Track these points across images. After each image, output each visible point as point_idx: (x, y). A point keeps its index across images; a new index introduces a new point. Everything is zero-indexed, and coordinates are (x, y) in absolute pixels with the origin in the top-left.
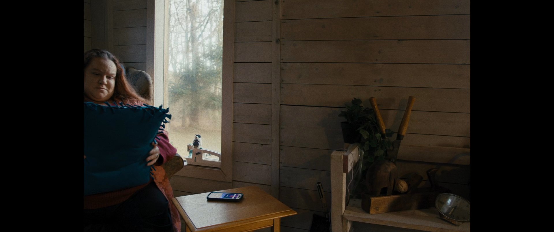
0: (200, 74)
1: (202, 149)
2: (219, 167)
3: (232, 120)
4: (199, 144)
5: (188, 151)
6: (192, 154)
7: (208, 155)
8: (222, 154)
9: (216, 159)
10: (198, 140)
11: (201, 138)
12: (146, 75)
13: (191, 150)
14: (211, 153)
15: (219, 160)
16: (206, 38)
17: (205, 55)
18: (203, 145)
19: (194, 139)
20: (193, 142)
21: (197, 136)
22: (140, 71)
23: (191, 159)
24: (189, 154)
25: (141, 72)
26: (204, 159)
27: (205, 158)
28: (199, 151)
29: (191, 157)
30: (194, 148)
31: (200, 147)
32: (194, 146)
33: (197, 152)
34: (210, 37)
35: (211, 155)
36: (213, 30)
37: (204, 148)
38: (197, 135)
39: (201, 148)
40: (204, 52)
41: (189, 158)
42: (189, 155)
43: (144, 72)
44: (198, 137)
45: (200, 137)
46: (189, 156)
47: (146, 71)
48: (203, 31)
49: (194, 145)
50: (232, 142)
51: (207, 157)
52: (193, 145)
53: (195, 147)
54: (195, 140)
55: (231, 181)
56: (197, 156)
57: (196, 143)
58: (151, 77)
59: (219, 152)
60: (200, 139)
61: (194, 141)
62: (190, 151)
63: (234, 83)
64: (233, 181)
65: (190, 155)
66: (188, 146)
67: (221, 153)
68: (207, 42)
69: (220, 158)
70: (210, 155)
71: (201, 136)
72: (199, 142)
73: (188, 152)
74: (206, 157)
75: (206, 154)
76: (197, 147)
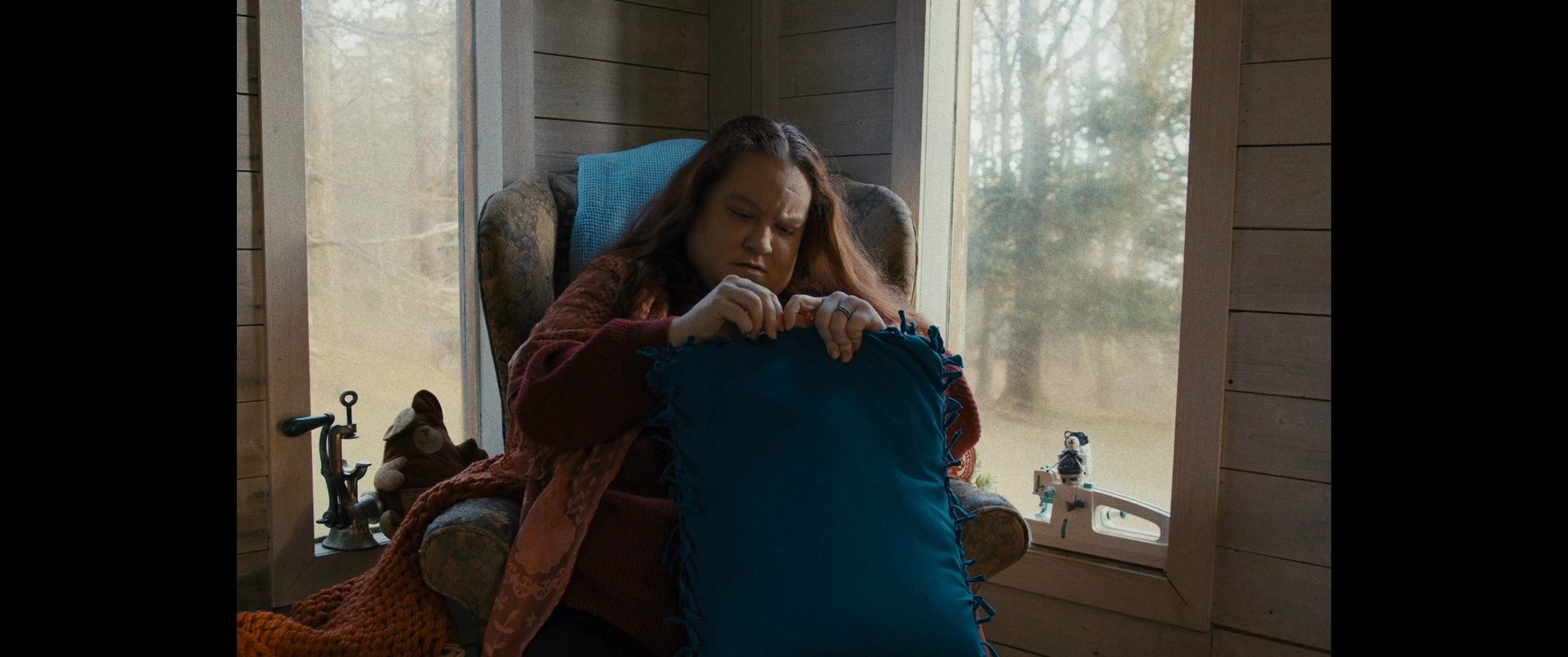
0: (1050, 197)
1: (1091, 490)
2: (1158, 565)
3: (1223, 380)
4: (1083, 467)
5: (1036, 491)
6: (1050, 506)
7: (1115, 515)
8: (1171, 514)
9: (1149, 533)
10: (1079, 454)
11: (1088, 445)
12: (893, 200)
13: (1049, 489)
14: (1126, 508)
15: (1161, 539)
16: (1078, 57)
17: (1068, 124)
18: (1095, 476)
19: (1062, 449)
20: (1057, 460)
21: (1073, 438)
22: (872, 185)
23: (1043, 524)
24: (1041, 505)
25: (874, 191)
26: (1097, 527)
27: (1102, 524)
28: (1083, 499)
29: (1047, 516)
30: (1059, 483)
31: (1083, 480)
32: (1059, 477)
33: (1072, 501)
34: (1090, 50)
35: (1129, 516)
36: (1102, 23)
37: (1098, 488)
38: (1076, 434)
39: (1088, 486)
40: (1068, 107)
41: (1039, 520)
42: (1040, 509)
43: (883, 189)
44: (1076, 440)
45: (1084, 440)
46: (1039, 512)
47: (889, 188)
48: (1066, 28)
49: (1061, 471)
50: (1219, 470)
51: (1110, 523)
52: (1055, 470)
53: (1064, 481)
54: (1066, 453)
55: (1208, 627)
56: (1071, 516)
57: (1070, 465)
58: (912, 210)
59: (1164, 507)
60: (1085, 451)
61: (1061, 456)
62: (1046, 494)
63: (1235, 228)
64: (1216, 626)
65: (1043, 511)
66: (1036, 472)
67: (1169, 511)
68: (1078, 70)
69: (1162, 534)
70: (1122, 515)
71: (1089, 439)
72: (1081, 460)
73: (1037, 499)
74: (1106, 523)
75: (1105, 509)
76: (1075, 479)
